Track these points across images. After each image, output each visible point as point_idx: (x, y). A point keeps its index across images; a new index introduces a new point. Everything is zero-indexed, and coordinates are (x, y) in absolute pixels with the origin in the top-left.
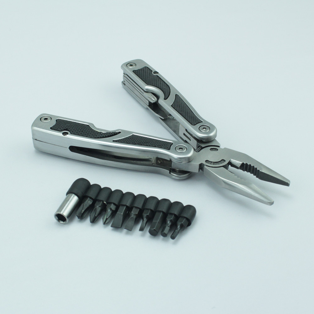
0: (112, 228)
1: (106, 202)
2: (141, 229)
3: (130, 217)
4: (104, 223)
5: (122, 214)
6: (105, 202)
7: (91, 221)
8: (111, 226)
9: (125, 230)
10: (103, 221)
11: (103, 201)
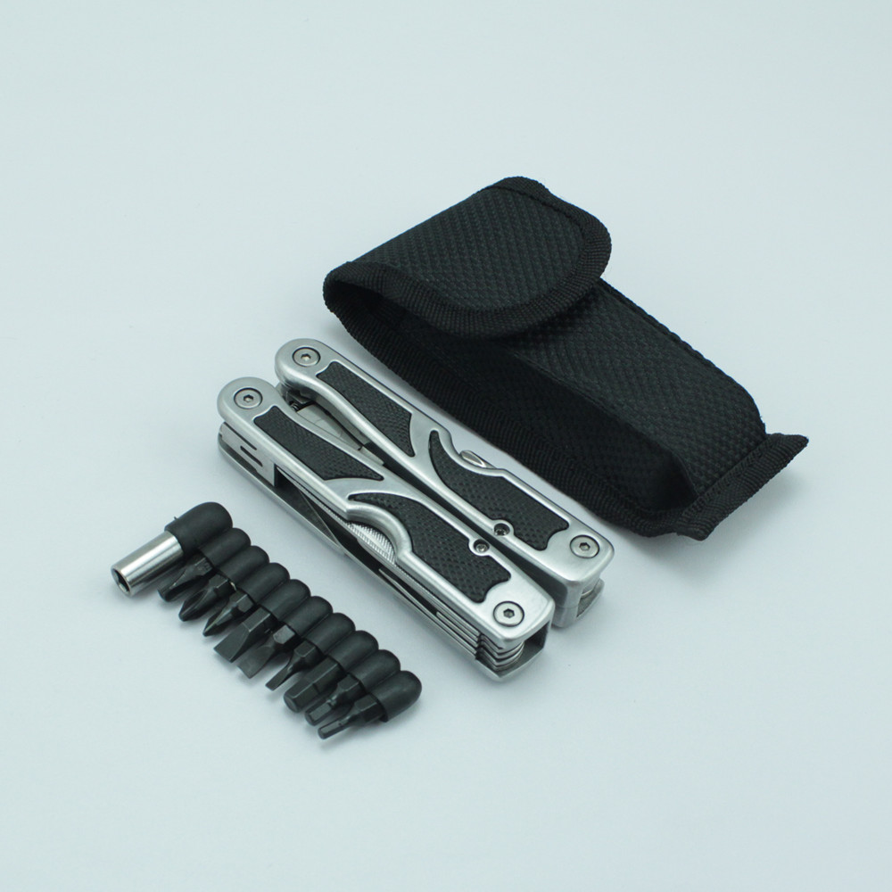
0: (215, 652)
1: (236, 585)
2: (272, 685)
3: (264, 646)
4: (207, 634)
5: (250, 631)
6: (232, 584)
7: (183, 614)
8: (216, 649)
9: (239, 671)
10: (206, 627)
11: (229, 581)
